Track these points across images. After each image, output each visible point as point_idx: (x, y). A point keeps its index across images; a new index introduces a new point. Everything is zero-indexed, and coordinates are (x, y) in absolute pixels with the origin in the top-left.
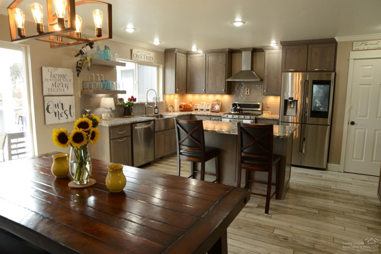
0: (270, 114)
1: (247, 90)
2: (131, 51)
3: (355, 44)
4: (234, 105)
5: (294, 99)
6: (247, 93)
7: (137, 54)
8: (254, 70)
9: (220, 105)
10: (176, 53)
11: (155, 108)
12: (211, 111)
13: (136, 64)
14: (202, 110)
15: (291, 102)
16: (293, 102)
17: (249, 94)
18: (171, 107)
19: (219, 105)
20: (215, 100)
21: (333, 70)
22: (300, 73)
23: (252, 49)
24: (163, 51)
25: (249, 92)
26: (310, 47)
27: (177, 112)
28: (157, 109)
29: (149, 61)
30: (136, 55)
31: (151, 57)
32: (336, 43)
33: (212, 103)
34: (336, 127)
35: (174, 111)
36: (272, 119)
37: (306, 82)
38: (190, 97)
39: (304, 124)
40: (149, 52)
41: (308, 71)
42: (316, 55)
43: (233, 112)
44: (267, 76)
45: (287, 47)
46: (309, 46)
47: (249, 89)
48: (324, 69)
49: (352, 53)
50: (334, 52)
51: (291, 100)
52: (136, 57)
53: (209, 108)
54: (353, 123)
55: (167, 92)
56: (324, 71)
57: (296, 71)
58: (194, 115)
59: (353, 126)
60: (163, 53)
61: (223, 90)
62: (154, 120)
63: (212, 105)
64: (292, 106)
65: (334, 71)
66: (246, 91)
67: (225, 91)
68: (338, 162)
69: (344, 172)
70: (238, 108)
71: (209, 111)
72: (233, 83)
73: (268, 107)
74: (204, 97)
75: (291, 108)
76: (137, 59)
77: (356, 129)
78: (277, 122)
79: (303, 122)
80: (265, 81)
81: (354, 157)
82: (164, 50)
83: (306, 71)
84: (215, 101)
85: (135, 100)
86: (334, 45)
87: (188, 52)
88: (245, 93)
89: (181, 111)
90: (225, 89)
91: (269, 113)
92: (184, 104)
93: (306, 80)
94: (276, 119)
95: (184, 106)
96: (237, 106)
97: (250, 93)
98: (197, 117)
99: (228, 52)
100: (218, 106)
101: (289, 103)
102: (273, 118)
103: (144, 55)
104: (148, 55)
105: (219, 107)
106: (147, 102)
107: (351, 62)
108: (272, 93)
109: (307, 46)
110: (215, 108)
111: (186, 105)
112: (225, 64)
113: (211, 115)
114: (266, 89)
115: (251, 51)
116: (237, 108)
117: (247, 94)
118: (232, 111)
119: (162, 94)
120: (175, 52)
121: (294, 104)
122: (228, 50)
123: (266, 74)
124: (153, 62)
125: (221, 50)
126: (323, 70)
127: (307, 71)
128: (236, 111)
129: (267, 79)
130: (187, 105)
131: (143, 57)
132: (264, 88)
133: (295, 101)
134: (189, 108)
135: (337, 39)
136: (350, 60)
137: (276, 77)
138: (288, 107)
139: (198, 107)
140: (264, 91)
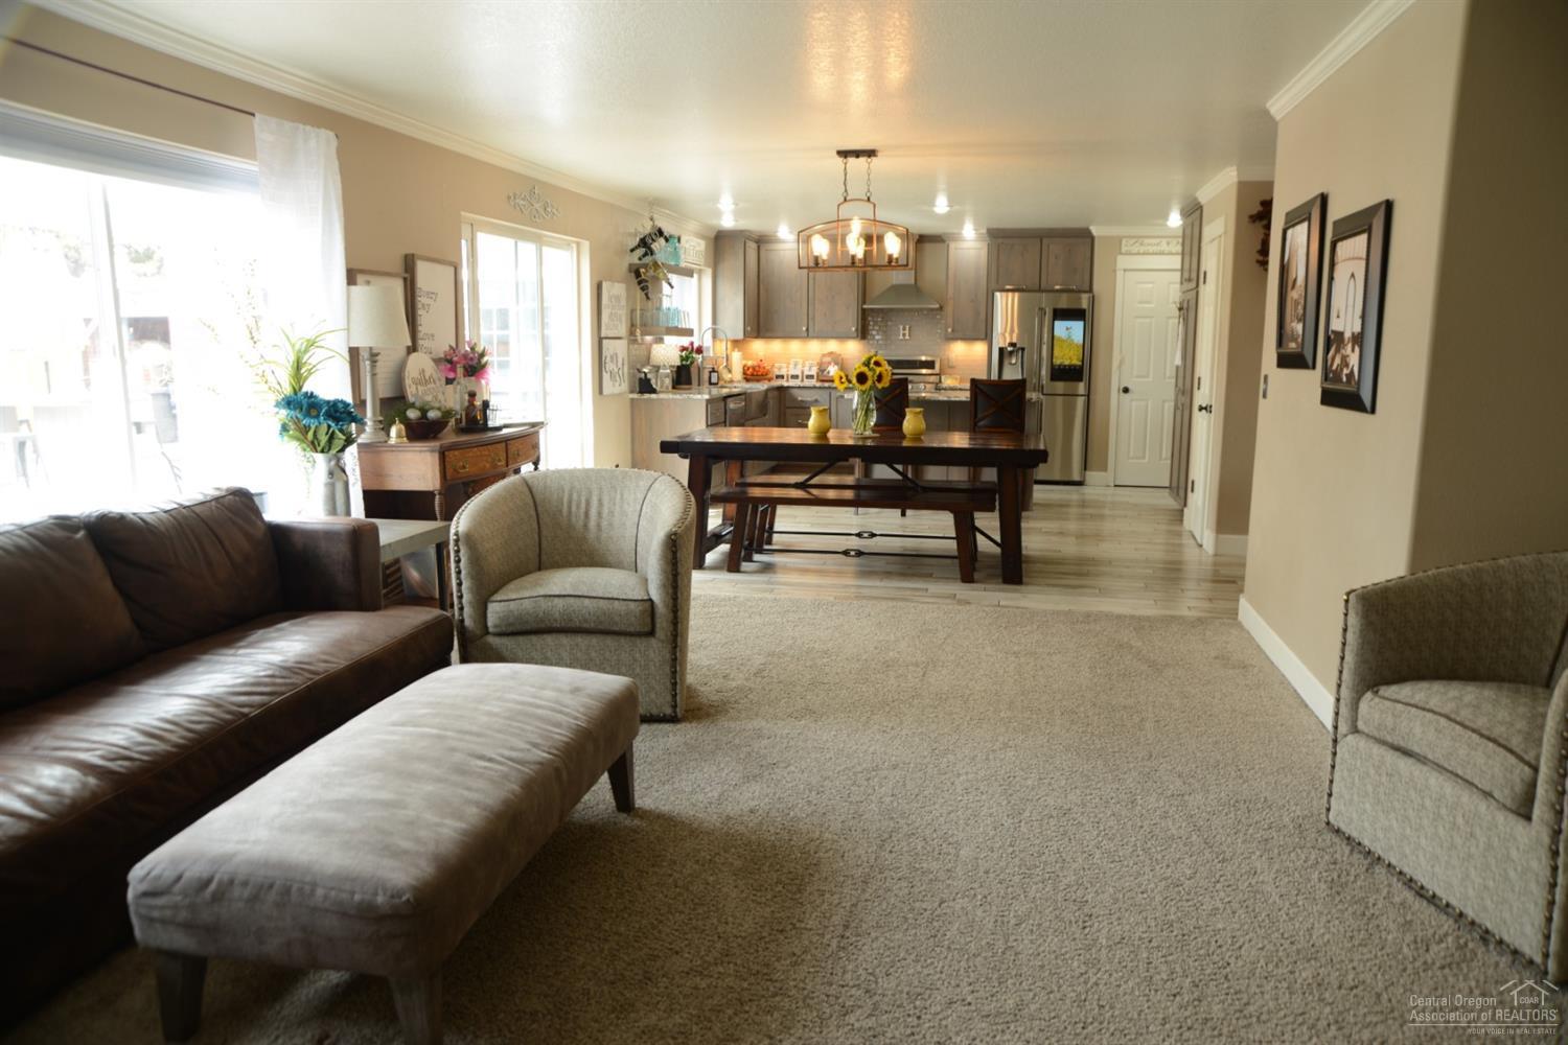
0: (959, 381)
1: (904, 329)
3: (1124, 242)
5: (1018, 346)
6: (904, 335)
8: (918, 284)
9: (837, 364)
10: (745, 242)
12: (817, 378)
14: (795, 376)
15: (1011, 353)
16: (1015, 353)
17: (907, 337)
18: (727, 371)
20: (825, 352)
21: (1088, 289)
22: (1017, 294)
23: (917, 236)
24: (713, 235)
25: (907, 332)
26: (1046, 241)
27: (739, 382)
32: (1092, 238)
33: (819, 362)
34: (1097, 398)
37: (1040, 311)
41: (1030, 289)
42: (1056, 257)
44: (953, 298)
46: (1043, 239)
47: (907, 328)
48: (1068, 287)
49: (1120, 258)
50: (1089, 254)
51: (1012, 348)
53: (814, 372)
54: (1126, 390)
56: (1070, 291)
57: (1011, 289)
58: (788, 388)
59: (1126, 395)
60: (713, 240)
62: (745, 394)
63: (821, 365)
64: (1014, 361)
65: (1091, 290)
66: (902, 332)
67: (856, 330)
68: (1104, 468)
69: (1116, 486)
71: (813, 378)
73: (952, 367)
74: (795, 346)
75: (1011, 364)
77: (1132, 400)
80: (950, 309)
81: (1132, 454)
82: (715, 233)
83: (1038, 289)
84: (824, 354)
86: (1089, 240)
87: (760, 236)
88: (898, 335)
89: (747, 380)
90: (855, 326)
91: (955, 378)
92: (750, 363)
93: (1041, 307)
95: (754, 368)
97: (909, 336)
98: (795, 392)
100: (836, 368)
101: (1006, 355)
103: (693, 248)
104: (698, 248)
107: (1120, 274)
108: (964, 334)
109: (1040, 239)
110: (828, 372)
111: (757, 366)
114: (952, 326)
115: (916, 240)
119: (711, 339)
120: (744, 239)
121: (1018, 356)
123: (951, 294)
126: (1067, 289)
127: (1040, 290)
129: (953, 306)
130: (759, 367)
132: (946, 323)
133: (1018, 349)
135: (1094, 230)
136: (1118, 273)
137: (972, 301)
138: (1007, 362)
139: (783, 372)
140: (946, 331)
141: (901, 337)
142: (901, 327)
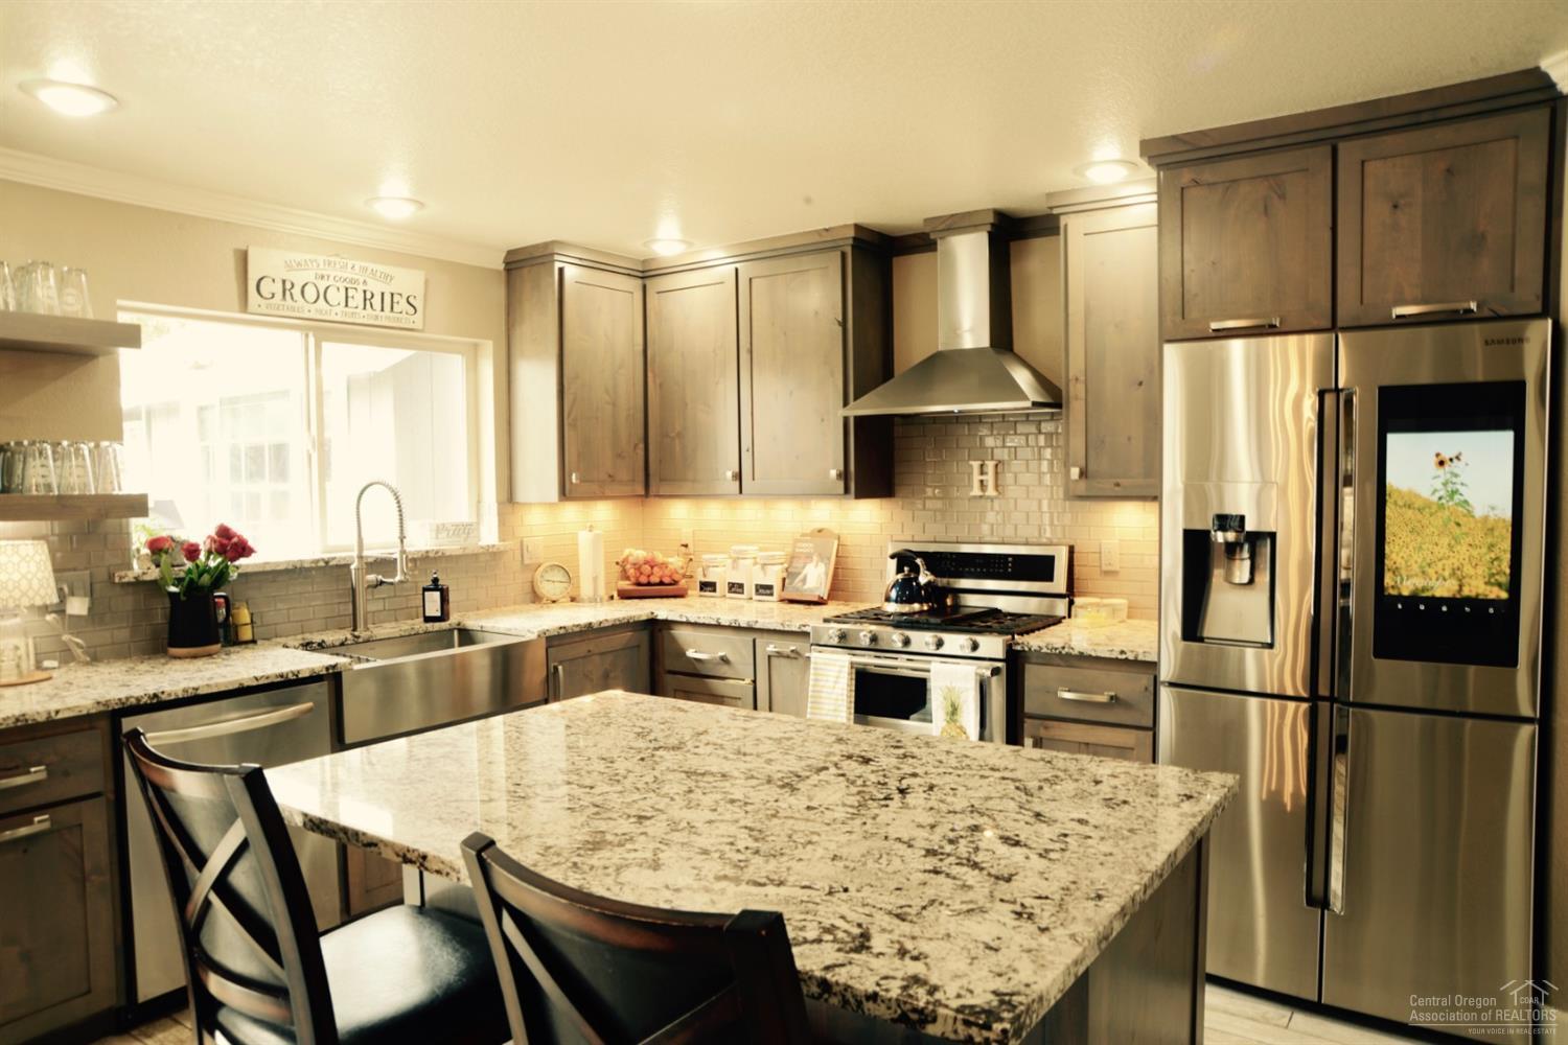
0: (1124, 614)
1: (983, 469)
2: (243, 258)
4: (904, 559)
5: (1249, 527)
6: (983, 484)
7: (290, 276)
8: (1019, 345)
9: (829, 559)
10: (561, 270)
11: (425, 589)
12: (780, 596)
13: (307, 336)
14: (736, 588)
15: (1231, 549)
16: (1246, 547)
17: (991, 491)
18: (558, 576)
19: (823, 558)
20: (808, 530)
23: (991, 219)
25: (990, 478)
26: (1349, 152)
27: (594, 600)
28: (437, 594)
29: (388, 318)
30: (280, 285)
31: (396, 298)
33: (789, 550)
35: (573, 600)
36: (1117, 660)
37: (1329, 399)
38: (679, 516)
39: (1331, 699)
40: (380, 268)
41: (1340, 324)
42: (1395, 207)
43: (892, 608)
44: (1082, 378)
45: (1186, 176)
46: (1342, 146)
47: (990, 465)
48: (1462, 306)
51: (1231, 536)
52: (279, 295)
53: (775, 576)
55: (522, 495)
56: (1466, 317)
57: (1263, 326)
58: (668, 624)
60: (498, 271)
61: (833, 473)
62: (334, 678)
63: (792, 558)
64: (1243, 575)
66: (976, 477)
67: (844, 476)
70: (924, 578)
71: (772, 594)
72: (898, 430)
73: (1111, 574)
74: (749, 512)
75: (1233, 583)
76: (293, 309)
78: (1152, 677)
79: (1323, 691)
80: (1077, 408)
82: (504, 255)
83: (1327, 323)
84: (803, 535)
85: (243, 549)
87: (645, 262)
88: (970, 486)
90: (842, 468)
91: (1114, 610)
93: (1330, 391)
94: (1141, 658)
95: (638, 566)
96: (915, 569)
97: (997, 486)
99: (854, 247)
100: (822, 567)
101: (1219, 555)
102: (1122, 652)
103: (339, 284)
104: (375, 287)
105: (827, 574)
106: (360, 557)
108: (1118, 485)
109: (1328, 149)
110: (804, 581)
111: (646, 562)
112: (840, 319)
113: (758, 626)
114: (1082, 463)
115: (989, 228)
116: (918, 584)
117: (979, 493)
118: (888, 599)
119: (495, 507)
120: (557, 265)
121: (1253, 557)
122: (851, 233)
123: (1077, 365)
124: (419, 325)
125: (817, 239)
126: (1456, 311)
127: (1334, 327)
128: (910, 601)
129: (1083, 395)
130: (652, 564)
131: (336, 296)
132: (1067, 454)
133: (1255, 539)
134: (667, 580)
137: (1141, 384)
138: (1218, 575)
139: (727, 573)
140: (1068, 473)
141: (976, 491)
142: (976, 465)
